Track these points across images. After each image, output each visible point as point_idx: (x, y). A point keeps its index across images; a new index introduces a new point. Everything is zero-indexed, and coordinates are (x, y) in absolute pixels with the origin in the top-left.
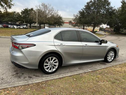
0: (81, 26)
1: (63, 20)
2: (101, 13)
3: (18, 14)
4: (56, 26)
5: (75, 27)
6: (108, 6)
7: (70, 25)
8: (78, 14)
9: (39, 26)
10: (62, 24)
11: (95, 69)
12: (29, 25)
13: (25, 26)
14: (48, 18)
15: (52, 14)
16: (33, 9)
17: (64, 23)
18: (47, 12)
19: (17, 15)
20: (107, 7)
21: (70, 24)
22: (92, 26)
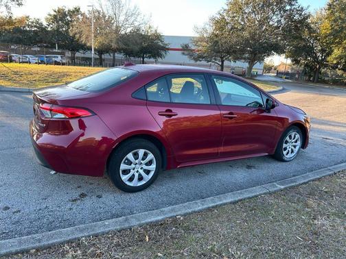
0: (215, 59)
1: (166, 42)
2: (271, 23)
3: (37, 23)
4: (145, 59)
5: (198, 62)
6: (291, 5)
7: (184, 56)
8: (207, 26)
9: (98, 57)
10: (163, 53)
11: (292, 182)
12: (69, 54)
13: (57, 57)
14: (123, 35)
15: (136, 24)
16: (79, 9)
17: (168, 49)
18: (122, 18)
19: (35, 26)
20: (288, 8)
21: (186, 52)
22: (245, 59)
